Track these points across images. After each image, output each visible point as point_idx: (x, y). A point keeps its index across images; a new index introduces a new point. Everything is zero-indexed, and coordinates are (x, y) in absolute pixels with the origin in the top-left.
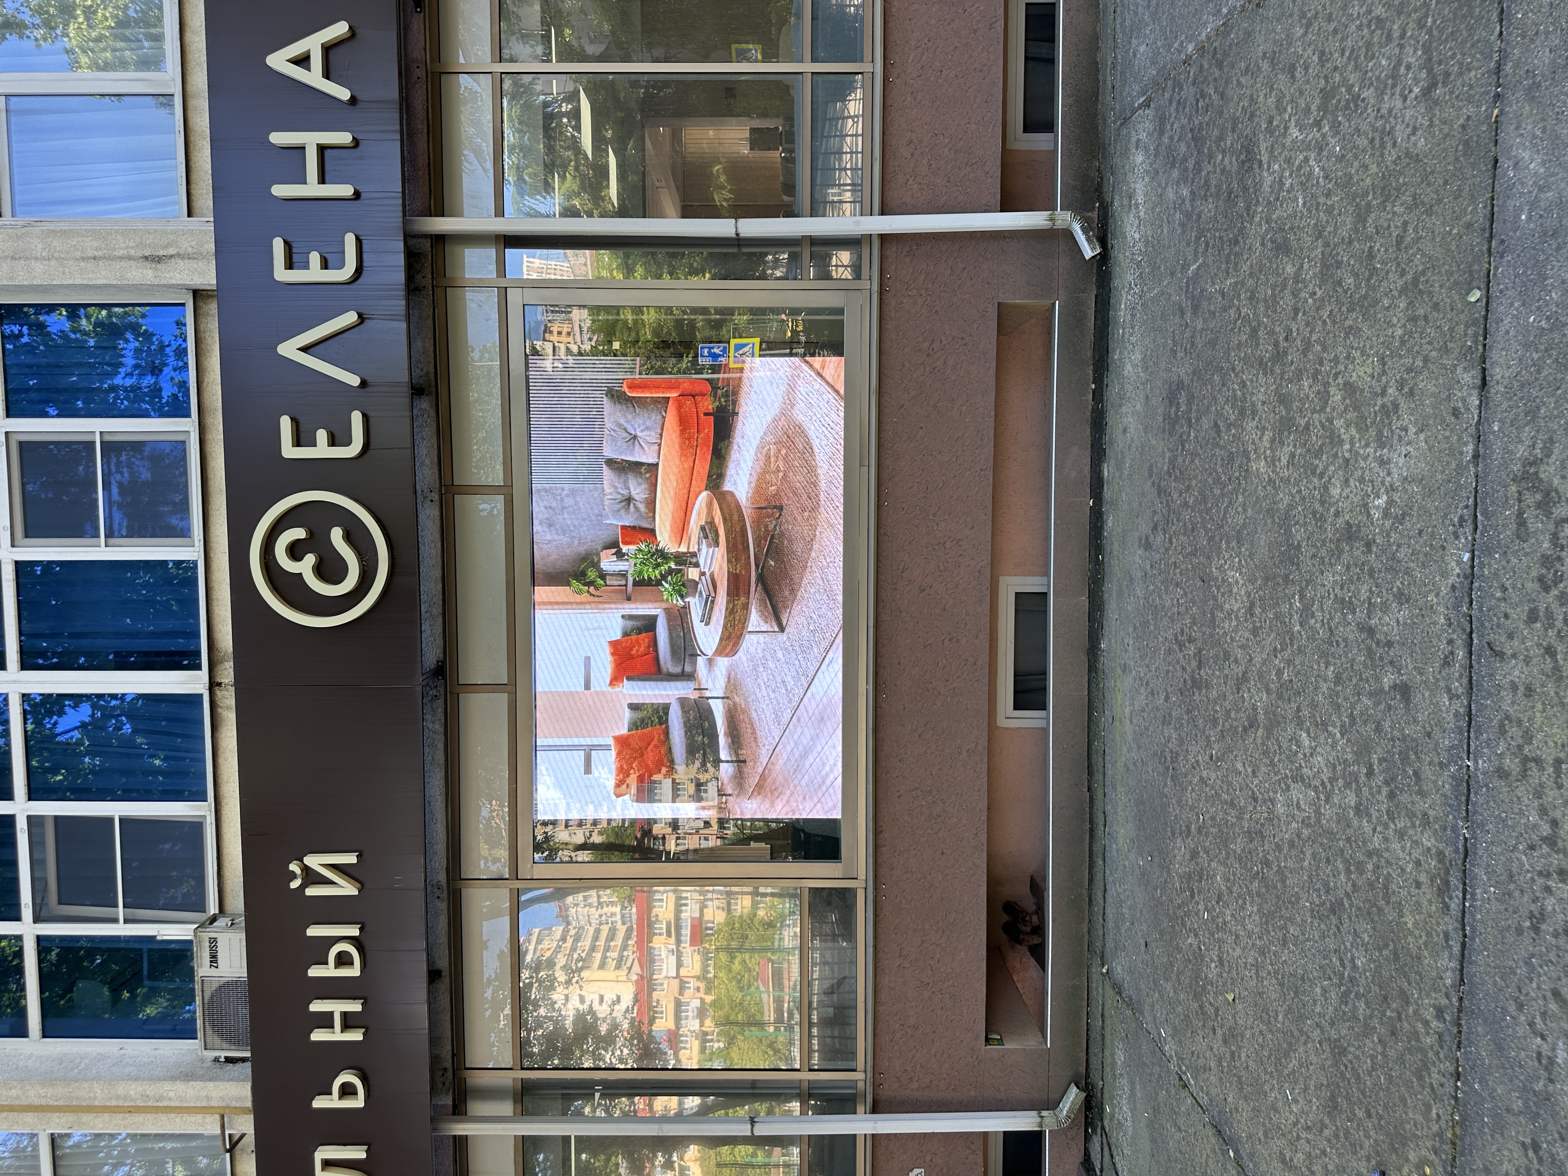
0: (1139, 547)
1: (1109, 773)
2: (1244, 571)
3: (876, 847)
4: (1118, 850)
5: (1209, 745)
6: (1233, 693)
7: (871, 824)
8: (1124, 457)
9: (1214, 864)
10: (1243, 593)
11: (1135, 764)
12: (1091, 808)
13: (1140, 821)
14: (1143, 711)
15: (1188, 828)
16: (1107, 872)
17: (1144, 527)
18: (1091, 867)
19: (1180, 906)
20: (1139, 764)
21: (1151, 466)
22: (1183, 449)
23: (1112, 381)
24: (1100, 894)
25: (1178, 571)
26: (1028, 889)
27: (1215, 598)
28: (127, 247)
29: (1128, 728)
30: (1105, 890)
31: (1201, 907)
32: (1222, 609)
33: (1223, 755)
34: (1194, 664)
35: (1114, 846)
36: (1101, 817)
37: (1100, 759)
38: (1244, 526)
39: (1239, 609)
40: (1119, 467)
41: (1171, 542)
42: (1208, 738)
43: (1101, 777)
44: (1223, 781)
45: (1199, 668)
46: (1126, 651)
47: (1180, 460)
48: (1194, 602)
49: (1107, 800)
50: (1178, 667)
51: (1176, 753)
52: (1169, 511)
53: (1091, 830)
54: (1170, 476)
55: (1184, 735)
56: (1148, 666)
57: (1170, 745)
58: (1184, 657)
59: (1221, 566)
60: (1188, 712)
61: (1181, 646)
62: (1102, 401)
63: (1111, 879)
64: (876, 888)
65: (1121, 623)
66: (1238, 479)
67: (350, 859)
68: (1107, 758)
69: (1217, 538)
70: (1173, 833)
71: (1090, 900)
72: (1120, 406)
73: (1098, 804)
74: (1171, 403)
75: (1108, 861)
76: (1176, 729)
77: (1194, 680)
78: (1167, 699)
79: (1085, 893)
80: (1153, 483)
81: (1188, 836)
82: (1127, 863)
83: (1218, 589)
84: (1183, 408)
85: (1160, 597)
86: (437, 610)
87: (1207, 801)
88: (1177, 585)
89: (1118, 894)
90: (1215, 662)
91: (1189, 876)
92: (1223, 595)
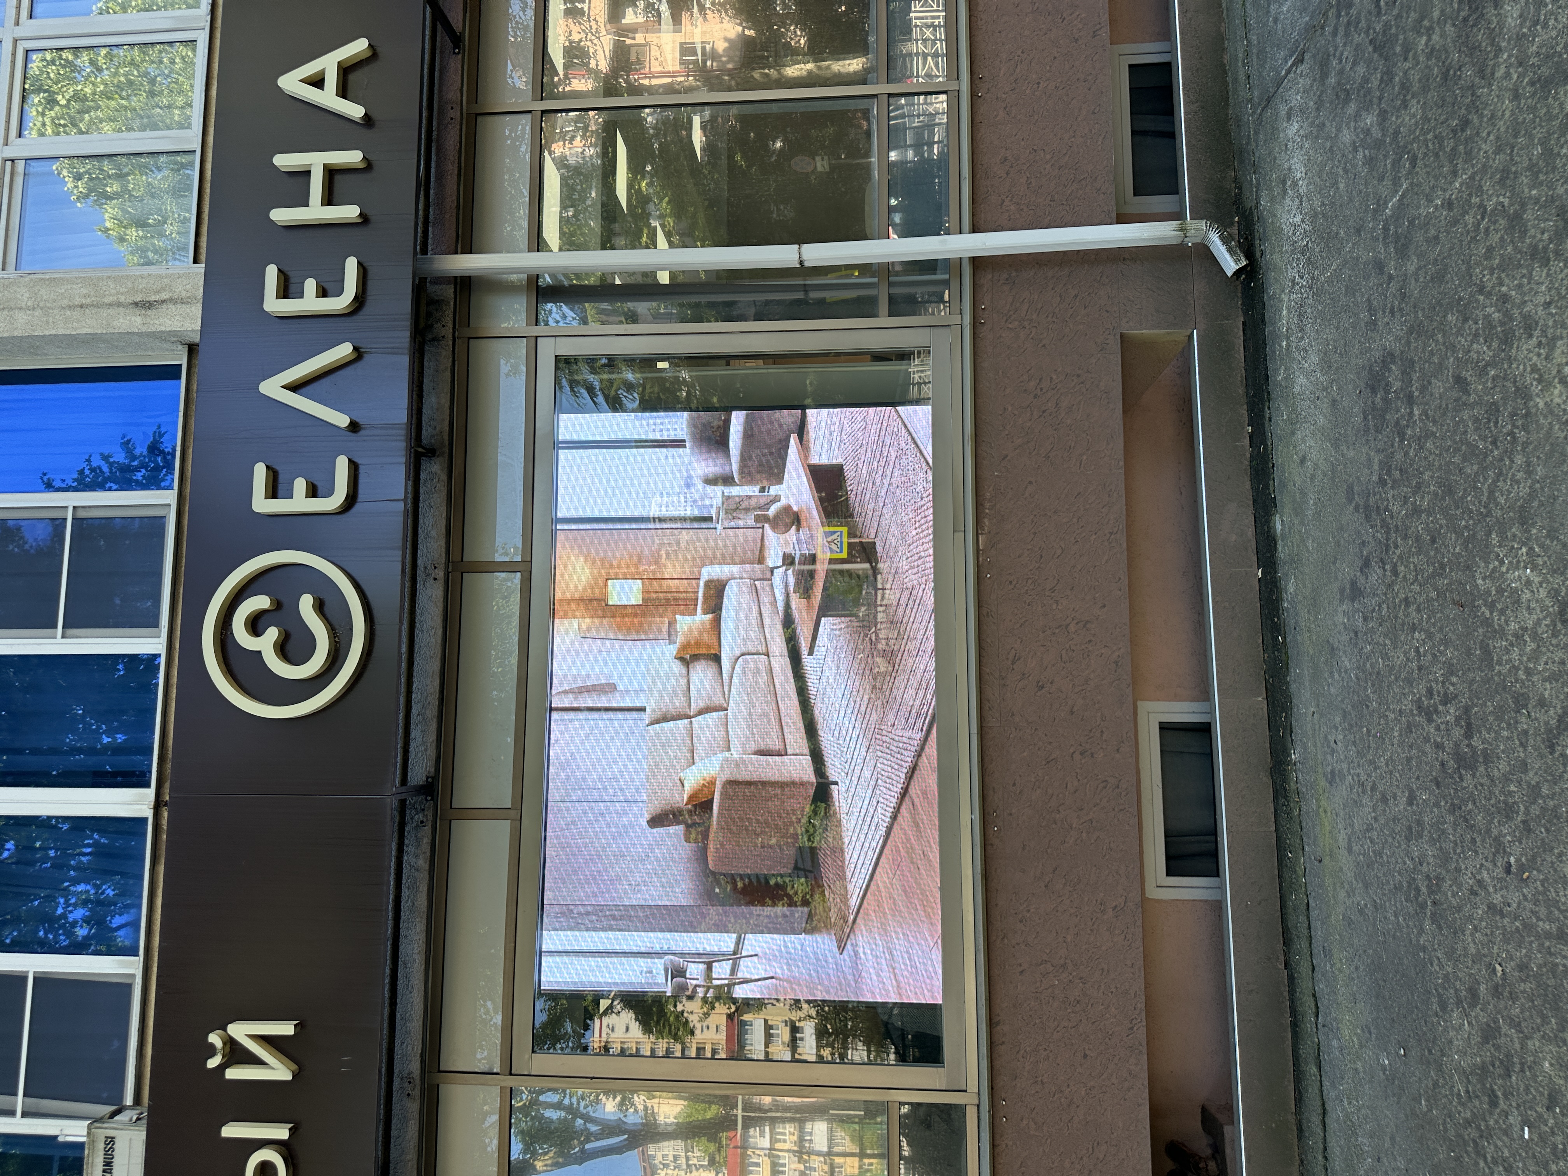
0: (1342, 601)
1: (1318, 934)
2: (1540, 561)
3: (992, 1045)
4: (1341, 1049)
5: (1500, 848)
6: (1541, 756)
7: (983, 1012)
8: (1304, 494)
9: (1534, 1044)
10: (1543, 593)
11: (1361, 912)
12: (1292, 992)
13: (1377, 996)
14: (1370, 828)
15: (1473, 993)
16: (1326, 1083)
17: (1347, 570)
18: (1298, 1079)
19: (1468, 1123)
20: (1369, 912)
21: (1350, 488)
22: (1402, 441)
23: (1278, 409)
24: (1316, 1120)
25: (1413, 608)
26: (1199, 1125)
27: (1487, 622)
28: (118, 293)
29: (1346, 862)
30: (1324, 1113)
31: (1514, 1119)
32: (1501, 633)
33: (1533, 859)
34: (1457, 733)
35: (1335, 1043)
36: (1309, 1002)
37: (1302, 918)
38: (1532, 495)
39: (1538, 622)
40: (1298, 510)
41: (1395, 573)
42: (1498, 841)
43: (1304, 944)
44: (1536, 902)
45: (1468, 735)
46: (1333, 751)
47: (1399, 456)
48: (1446, 642)
49: (1318, 975)
50: (1428, 748)
51: (1437, 878)
52: (1388, 532)
53: (1295, 1025)
54: (1386, 484)
55: (1448, 846)
56: (1372, 762)
57: (1425, 868)
58: (1438, 729)
59: (1494, 570)
60: (1454, 809)
61: (1429, 714)
62: (1264, 442)
63: (1333, 1094)
64: (993, 1105)
65: (1322, 715)
66: (1511, 433)
67: (286, 1029)
68: (1314, 914)
69: (1481, 535)
70: (1443, 1005)
71: (1300, 1130)
72: (1293, 433)
73: (1304, 985)
74: (1374, 390)
75: (1326, 1068)
76: (1432, 841)
77: (1459, 757)
78: (1411, 801)
79: (1292, 1119)
80: (1357, 509)
81: (1473, 1005)
82: (1359, 1065)
83: (1492, 606)
84: (1397, 385)
85: (1385, 656)
86: (432, 712)
87: (1506, 941)
88: (1413, 628)
89: (1347, 1116)
90: (1500, 719)
91: (1483, 1070)
92: (1502, 612)
